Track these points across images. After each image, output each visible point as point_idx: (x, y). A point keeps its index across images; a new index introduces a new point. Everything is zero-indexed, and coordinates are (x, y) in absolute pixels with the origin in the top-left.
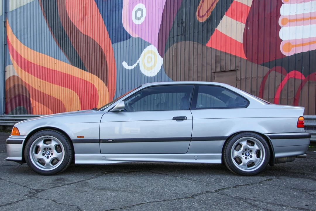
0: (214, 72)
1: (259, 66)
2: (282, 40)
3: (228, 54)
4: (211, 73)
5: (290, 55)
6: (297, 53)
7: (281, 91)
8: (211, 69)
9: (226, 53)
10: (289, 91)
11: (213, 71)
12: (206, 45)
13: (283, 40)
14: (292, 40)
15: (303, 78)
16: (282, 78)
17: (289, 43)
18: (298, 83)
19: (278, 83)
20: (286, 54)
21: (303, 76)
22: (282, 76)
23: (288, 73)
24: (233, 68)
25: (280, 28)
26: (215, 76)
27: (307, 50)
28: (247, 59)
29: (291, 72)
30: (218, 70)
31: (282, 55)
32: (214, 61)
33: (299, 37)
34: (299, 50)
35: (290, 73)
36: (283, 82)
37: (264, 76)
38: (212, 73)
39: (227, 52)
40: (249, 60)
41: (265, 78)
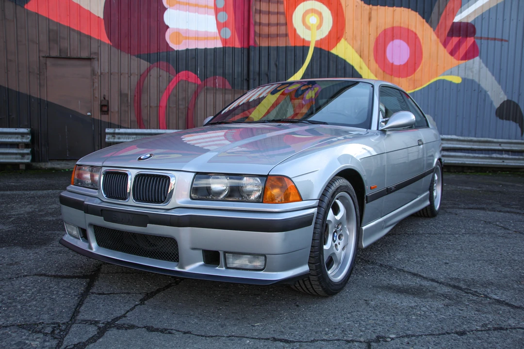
0: (46, 57)
1: (133, 57)
2: (168, 27)
3: (74, 30)
4: (39, 57)
5: (180, 49)
6: (190, 48)
7: (169, 96)
8: (39, 51)
9: (70, 27)
10: (180, 97)
11: (42, 54)
12: (26, 7)
13: (170, 27)
14: (182, 30)
15: (199, 82)
16: (170, 80)
17: (179, 33)
18: (192, 88)
19: (163, 85)
20: (175, 47)
21: (199, 79)
22: (169, 76)
23: (179, 72)
24: (85, 54)
25: (165, 9)
26: (47, 63)
27: (203, 47)
28: (111, 44)
29: (182, 72)
30: (55, 53)
31: (170, 47)
32: (44, 38)
33: (193, 27)
34: (192, 46)
35: (180, 73)
36: (170, 84)
37: (141, 73)
38: (41, 58)
39: (72, 27)
40: (114, 46)
41: (143, 77)
